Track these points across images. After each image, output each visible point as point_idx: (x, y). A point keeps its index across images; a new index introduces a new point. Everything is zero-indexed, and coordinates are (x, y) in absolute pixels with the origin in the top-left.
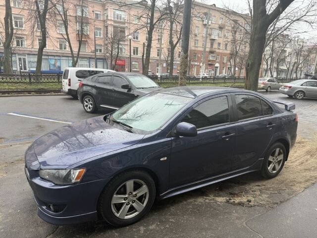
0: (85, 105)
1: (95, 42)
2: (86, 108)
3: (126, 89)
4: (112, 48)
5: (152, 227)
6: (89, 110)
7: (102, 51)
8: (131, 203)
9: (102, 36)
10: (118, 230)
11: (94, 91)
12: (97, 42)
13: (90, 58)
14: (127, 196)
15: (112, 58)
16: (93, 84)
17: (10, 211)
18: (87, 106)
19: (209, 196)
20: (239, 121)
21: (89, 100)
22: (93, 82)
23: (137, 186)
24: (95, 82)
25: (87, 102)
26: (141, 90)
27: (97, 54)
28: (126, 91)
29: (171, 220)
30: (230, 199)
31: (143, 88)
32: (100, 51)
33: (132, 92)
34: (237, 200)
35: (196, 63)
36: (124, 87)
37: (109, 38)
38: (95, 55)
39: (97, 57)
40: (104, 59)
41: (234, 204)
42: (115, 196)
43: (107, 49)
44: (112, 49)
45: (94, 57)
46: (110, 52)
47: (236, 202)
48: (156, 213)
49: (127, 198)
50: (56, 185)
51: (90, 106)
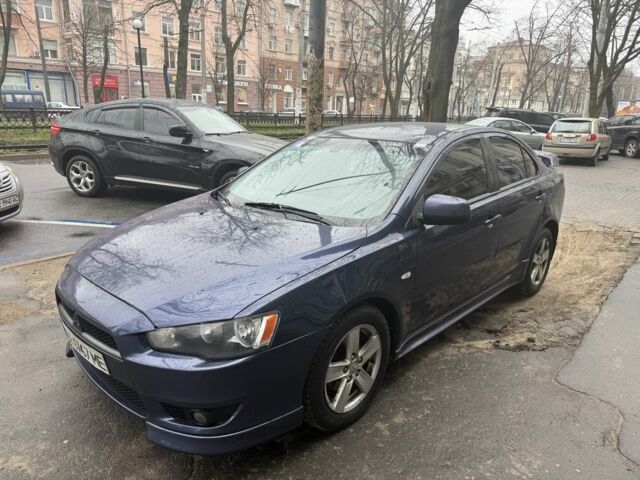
0: (72, 179)
1: (39, 33)
2: (75, 185)
3: (179, 136)
4: (84, 46)
5: (399, 419)
6: (85, 190)
7: (59, 54)
8: (354, 375)
9: (55, 20)
10: (335, 438)
11: (94, 144)
12: (46, 34)
13: (27, 71)
14: (348, 362)
15: (85, 72)
16: (92, 128)
17: (42, 446)
18: (78, 181)
19: (457, 342)
20: (502, 189)
21: (84, 167)
22: (89, 122)
23: (364, 339)
24: (96, 122)
25: (77, 171)
26: (214, 139)
27: (47, 62)
28: (178, 141)
29: (425, 399)
30: (498, 342)
31: (218, 135)
32: (54, 53)
33: (194, 144)
34: (511, 341)
35: (275, 87)
36: (175, 132)
37: (75, 25)
38: (44, 65)
39: (49, 69)
40: (65, 75)
41: (507, 348)
42: (330, 366)
43: (71, 49)
44: (84, 51)
45: (40, 68)
46: (81, 58)
47: (512, 345)
48: (387, 390)
49: (347, 367)
50: (209, 361)
51: (86, 181)
